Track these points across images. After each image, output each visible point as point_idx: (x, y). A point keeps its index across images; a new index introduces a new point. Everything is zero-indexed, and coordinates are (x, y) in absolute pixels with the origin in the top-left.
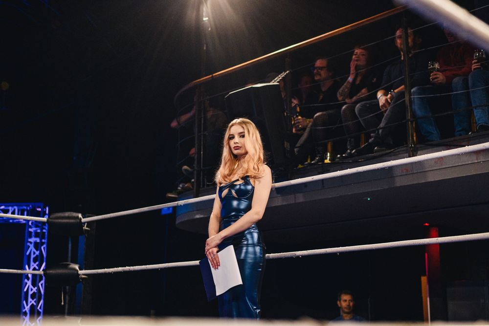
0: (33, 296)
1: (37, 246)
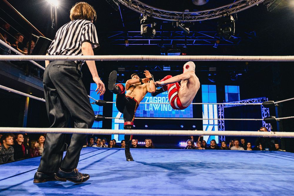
1: (266, 111)
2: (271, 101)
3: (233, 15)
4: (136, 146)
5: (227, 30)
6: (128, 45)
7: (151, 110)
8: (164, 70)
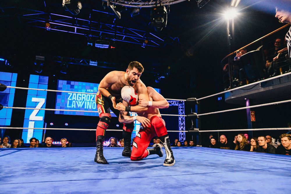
0: (182, 126)
1: (182, 112)
2: (194, 98)
3: (166, 6)
4: (51, 145)
5: (159, 20)
6: (49, 29)
7: (74, 107)
8: (90, 64)
